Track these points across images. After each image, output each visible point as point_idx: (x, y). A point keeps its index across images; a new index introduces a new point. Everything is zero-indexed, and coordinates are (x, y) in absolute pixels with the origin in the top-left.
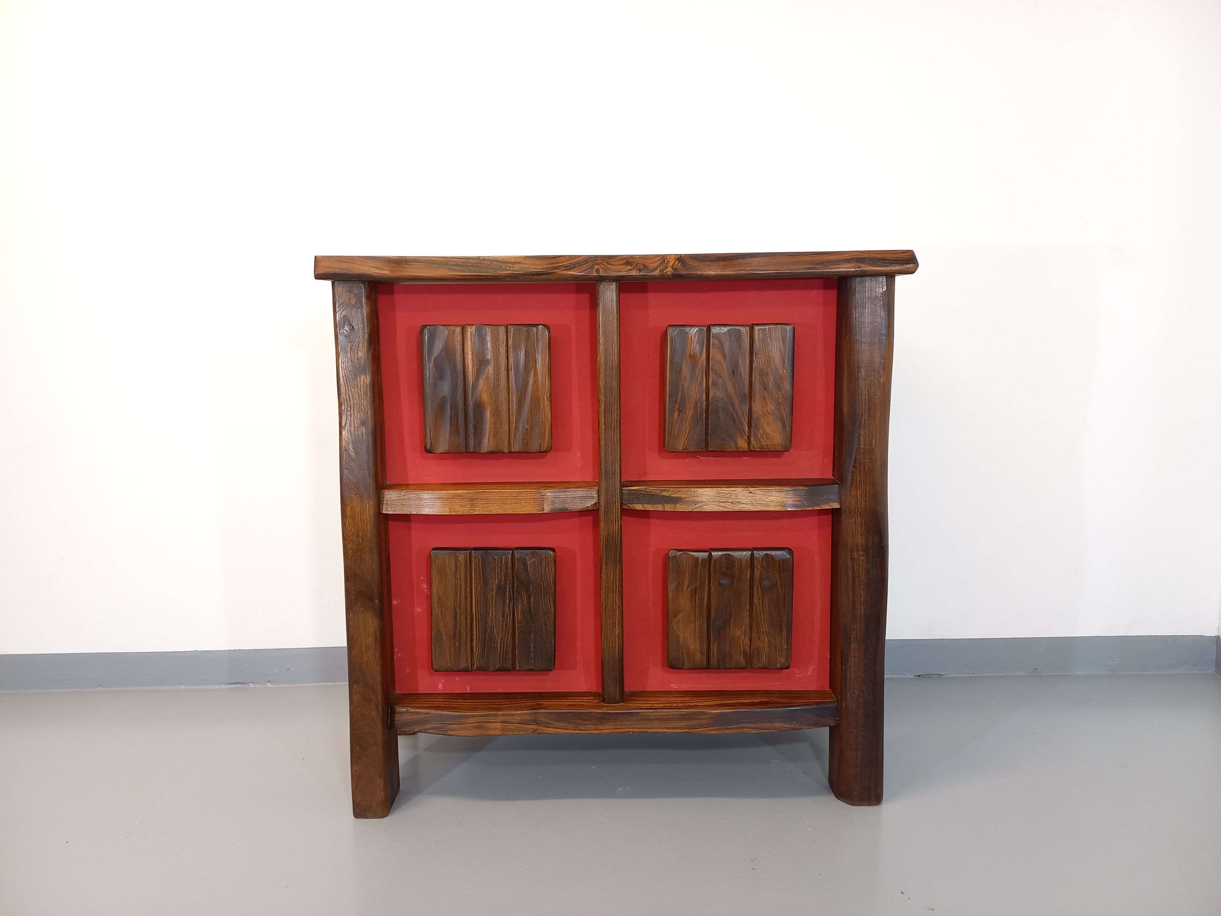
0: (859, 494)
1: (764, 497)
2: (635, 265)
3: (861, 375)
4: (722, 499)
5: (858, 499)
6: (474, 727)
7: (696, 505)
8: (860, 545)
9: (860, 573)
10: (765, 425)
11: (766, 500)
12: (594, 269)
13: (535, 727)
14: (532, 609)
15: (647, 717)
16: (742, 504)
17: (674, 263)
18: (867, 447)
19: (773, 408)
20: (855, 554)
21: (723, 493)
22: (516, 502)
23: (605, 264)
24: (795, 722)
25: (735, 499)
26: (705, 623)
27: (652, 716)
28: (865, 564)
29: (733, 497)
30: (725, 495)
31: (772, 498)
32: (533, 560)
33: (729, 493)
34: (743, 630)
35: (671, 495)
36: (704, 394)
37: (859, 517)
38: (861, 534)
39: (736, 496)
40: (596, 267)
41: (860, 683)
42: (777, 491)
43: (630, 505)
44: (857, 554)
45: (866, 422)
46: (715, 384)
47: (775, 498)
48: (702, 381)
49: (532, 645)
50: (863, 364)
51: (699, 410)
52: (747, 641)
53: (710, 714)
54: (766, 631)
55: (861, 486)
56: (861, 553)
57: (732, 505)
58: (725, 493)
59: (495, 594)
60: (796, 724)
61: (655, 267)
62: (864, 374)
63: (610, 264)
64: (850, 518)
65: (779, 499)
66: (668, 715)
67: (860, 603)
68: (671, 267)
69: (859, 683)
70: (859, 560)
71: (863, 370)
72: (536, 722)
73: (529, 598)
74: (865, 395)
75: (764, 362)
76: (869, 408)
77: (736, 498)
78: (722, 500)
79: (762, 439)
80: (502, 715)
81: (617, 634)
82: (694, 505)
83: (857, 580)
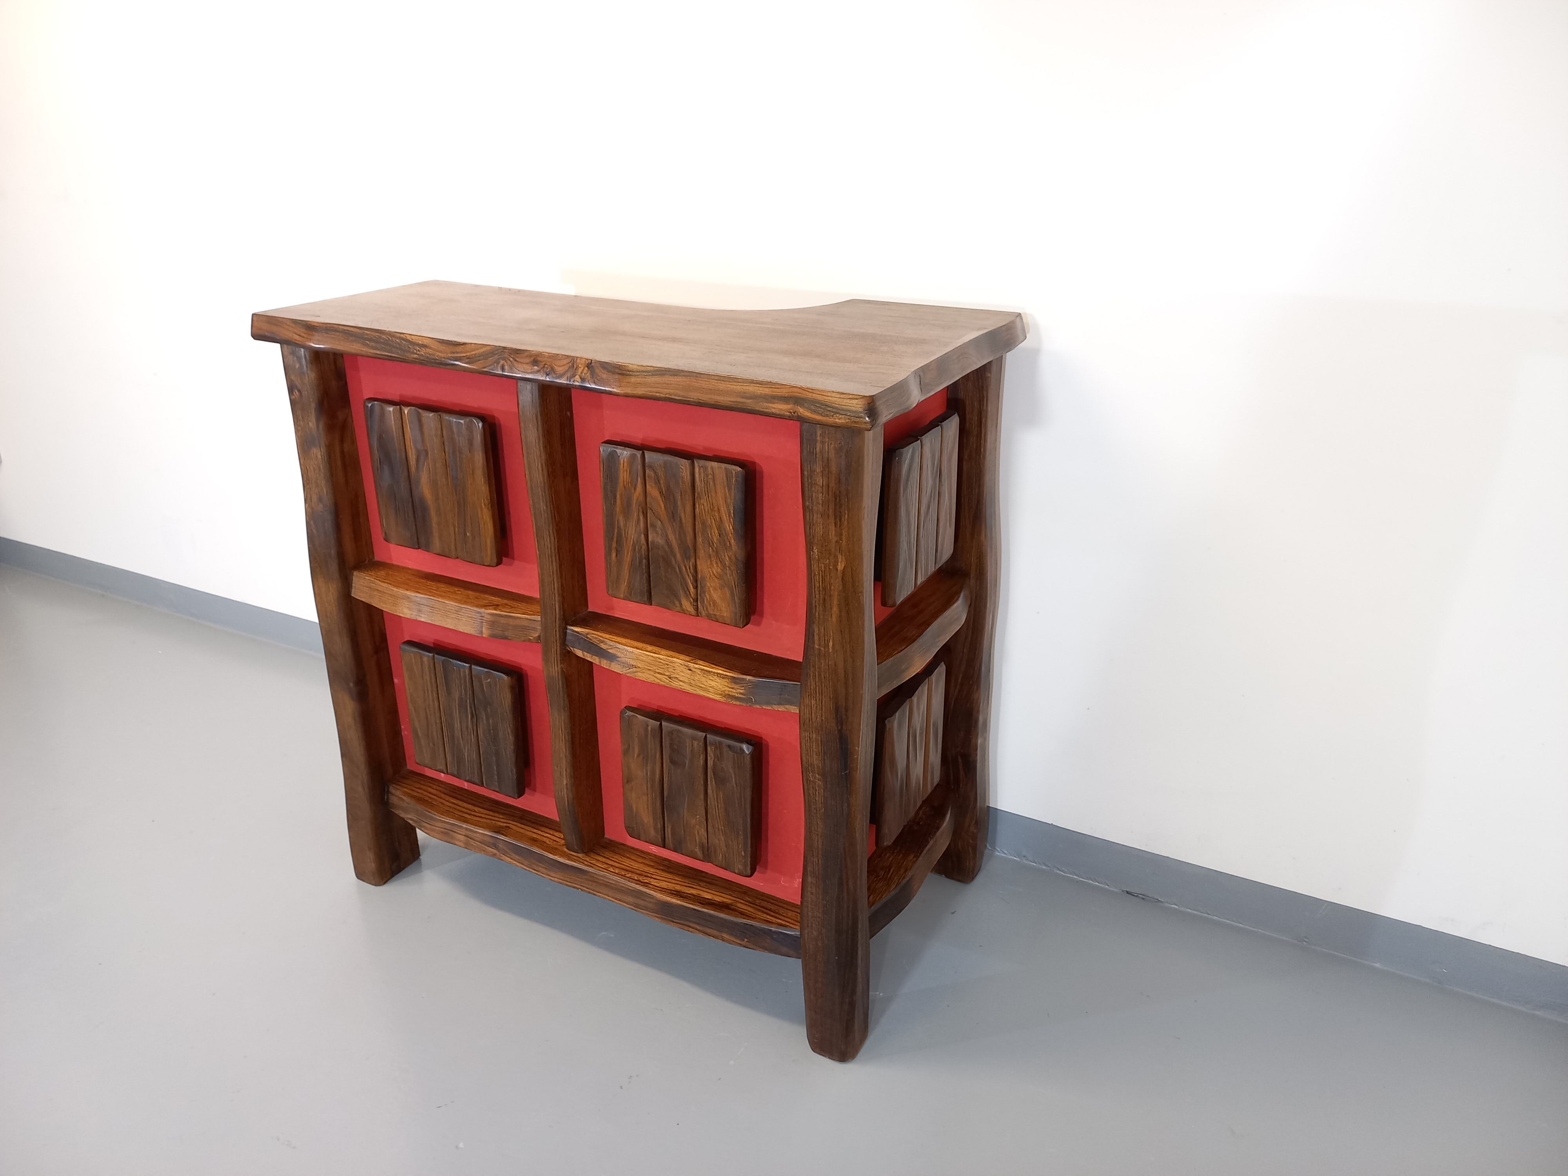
0: (814, 705)
1: (703, 679)
2: (542, 366)
3: (813, 555)
4: (658, 669)
5: (813, 711)
6: (442, 832)
7: (630, 669)
8: (816, 766)
9: (817, 799)
10: (711, 589)
11: (705, 683)
12: (499, 365)
13: (495, 851)
14: (492, 731)
15: (596, 880)
16: (681, 681)
17: (583, 370)
18: (822, 649)
19: (719, 570)
20: (810, 775)
21: (661, 662)
22: (457, 617)
23: (511, 359)
24: (746, 940)
25: (672, 673)
26: (658, 799)
27: (600, 880)
28: (823, 791)
29: (670, 670)
30: (662, 665)
31: (713, 684)
32: (489, 680)
33: (667, 665)
34: (698, 820)
35: (608, 649)
36: (643, 536)
37: (814, 732)
38: (816, 754)
39: (674, 670)
40: (502, 362)
41: (819, 924)
42: (719, 676)
43: (572, 648)
44: (812, 776)
45: (821, 617)
46: (654, 526)
47: (717, 684)
48: (639, 520)
49: (495, 768)
50: (816, 541)
51: (637, 554)
52: (703, 832)
53: (656, 900)
54: (722, 829)
55: (816, 695)
56: (817, 775)
57: (669, 679)
58: (662, 663)
59: (459, 706)
60: (747, 941)
61: (562, 372)
62: (817, 553)
63: (516, 360)
64: (804, 731)
65: (721, 687)
66: (616, 885)
67: (818, 834)
68: (579, 375)
69: (817, 924)
70: (815, 784)
71: (815, 548)
72: (495, 846)
73: (487, 719)
74: (819, 582)
75: (707, 510)
76: (824, 600)
77: (673, 671)
78: (657, 671)
79: (709, 606)
80: (466, 829)
81: (565, 784)
82: (628, 668)
83: (813, 807)
